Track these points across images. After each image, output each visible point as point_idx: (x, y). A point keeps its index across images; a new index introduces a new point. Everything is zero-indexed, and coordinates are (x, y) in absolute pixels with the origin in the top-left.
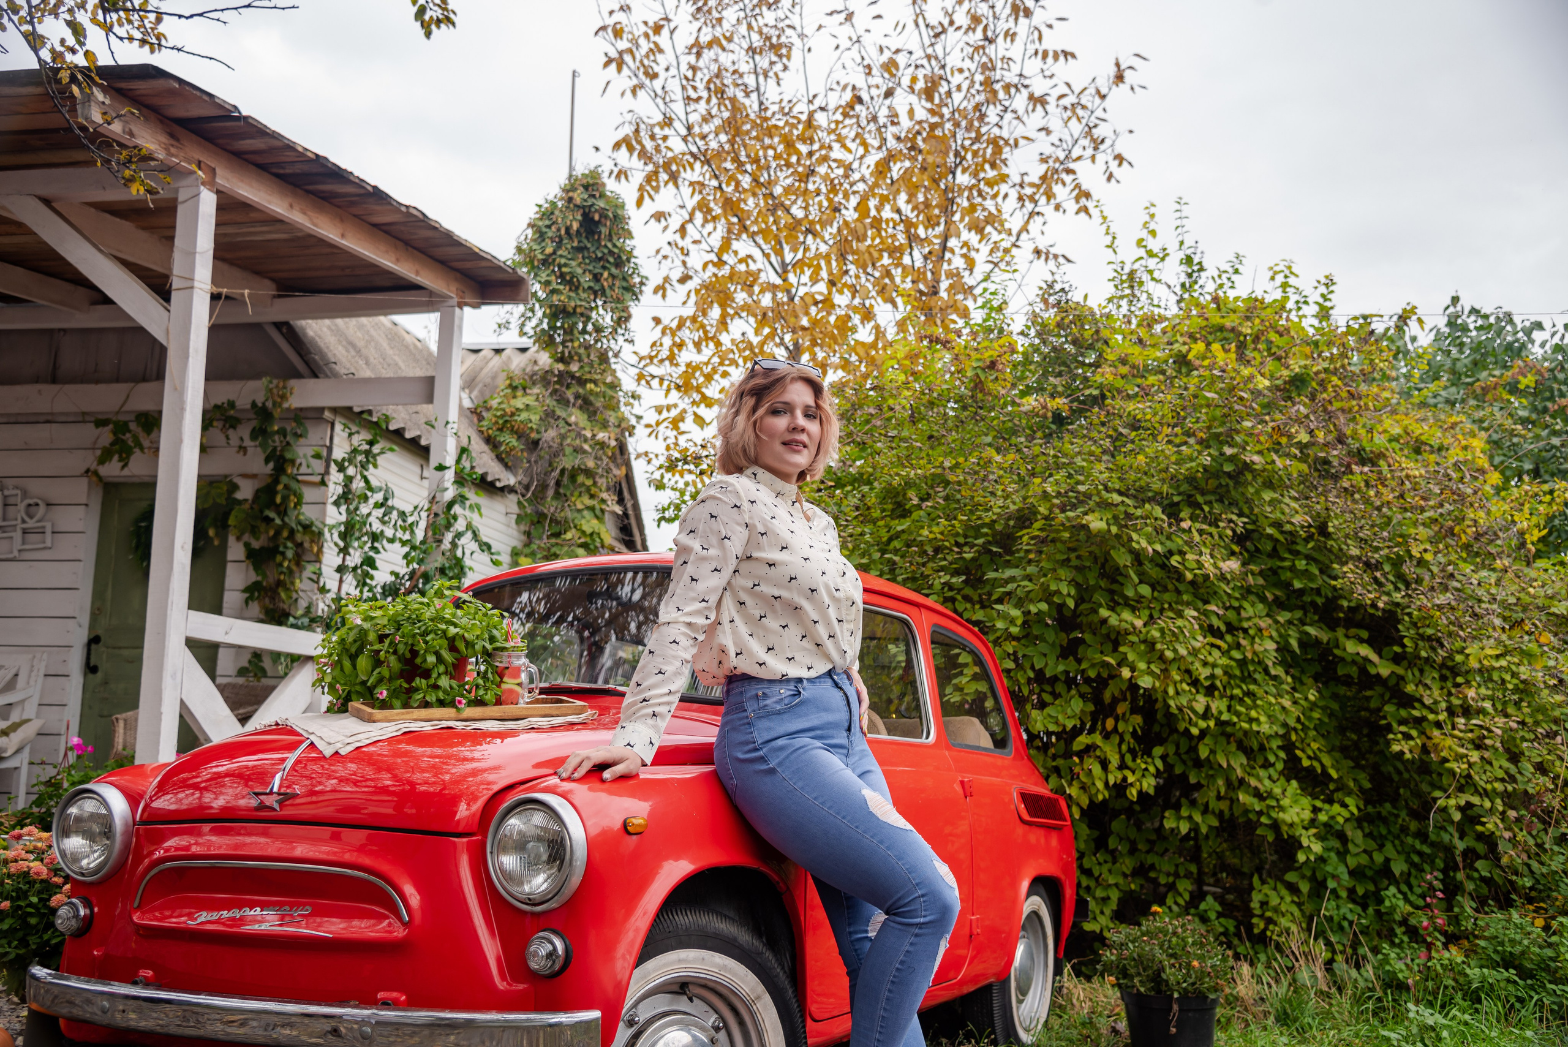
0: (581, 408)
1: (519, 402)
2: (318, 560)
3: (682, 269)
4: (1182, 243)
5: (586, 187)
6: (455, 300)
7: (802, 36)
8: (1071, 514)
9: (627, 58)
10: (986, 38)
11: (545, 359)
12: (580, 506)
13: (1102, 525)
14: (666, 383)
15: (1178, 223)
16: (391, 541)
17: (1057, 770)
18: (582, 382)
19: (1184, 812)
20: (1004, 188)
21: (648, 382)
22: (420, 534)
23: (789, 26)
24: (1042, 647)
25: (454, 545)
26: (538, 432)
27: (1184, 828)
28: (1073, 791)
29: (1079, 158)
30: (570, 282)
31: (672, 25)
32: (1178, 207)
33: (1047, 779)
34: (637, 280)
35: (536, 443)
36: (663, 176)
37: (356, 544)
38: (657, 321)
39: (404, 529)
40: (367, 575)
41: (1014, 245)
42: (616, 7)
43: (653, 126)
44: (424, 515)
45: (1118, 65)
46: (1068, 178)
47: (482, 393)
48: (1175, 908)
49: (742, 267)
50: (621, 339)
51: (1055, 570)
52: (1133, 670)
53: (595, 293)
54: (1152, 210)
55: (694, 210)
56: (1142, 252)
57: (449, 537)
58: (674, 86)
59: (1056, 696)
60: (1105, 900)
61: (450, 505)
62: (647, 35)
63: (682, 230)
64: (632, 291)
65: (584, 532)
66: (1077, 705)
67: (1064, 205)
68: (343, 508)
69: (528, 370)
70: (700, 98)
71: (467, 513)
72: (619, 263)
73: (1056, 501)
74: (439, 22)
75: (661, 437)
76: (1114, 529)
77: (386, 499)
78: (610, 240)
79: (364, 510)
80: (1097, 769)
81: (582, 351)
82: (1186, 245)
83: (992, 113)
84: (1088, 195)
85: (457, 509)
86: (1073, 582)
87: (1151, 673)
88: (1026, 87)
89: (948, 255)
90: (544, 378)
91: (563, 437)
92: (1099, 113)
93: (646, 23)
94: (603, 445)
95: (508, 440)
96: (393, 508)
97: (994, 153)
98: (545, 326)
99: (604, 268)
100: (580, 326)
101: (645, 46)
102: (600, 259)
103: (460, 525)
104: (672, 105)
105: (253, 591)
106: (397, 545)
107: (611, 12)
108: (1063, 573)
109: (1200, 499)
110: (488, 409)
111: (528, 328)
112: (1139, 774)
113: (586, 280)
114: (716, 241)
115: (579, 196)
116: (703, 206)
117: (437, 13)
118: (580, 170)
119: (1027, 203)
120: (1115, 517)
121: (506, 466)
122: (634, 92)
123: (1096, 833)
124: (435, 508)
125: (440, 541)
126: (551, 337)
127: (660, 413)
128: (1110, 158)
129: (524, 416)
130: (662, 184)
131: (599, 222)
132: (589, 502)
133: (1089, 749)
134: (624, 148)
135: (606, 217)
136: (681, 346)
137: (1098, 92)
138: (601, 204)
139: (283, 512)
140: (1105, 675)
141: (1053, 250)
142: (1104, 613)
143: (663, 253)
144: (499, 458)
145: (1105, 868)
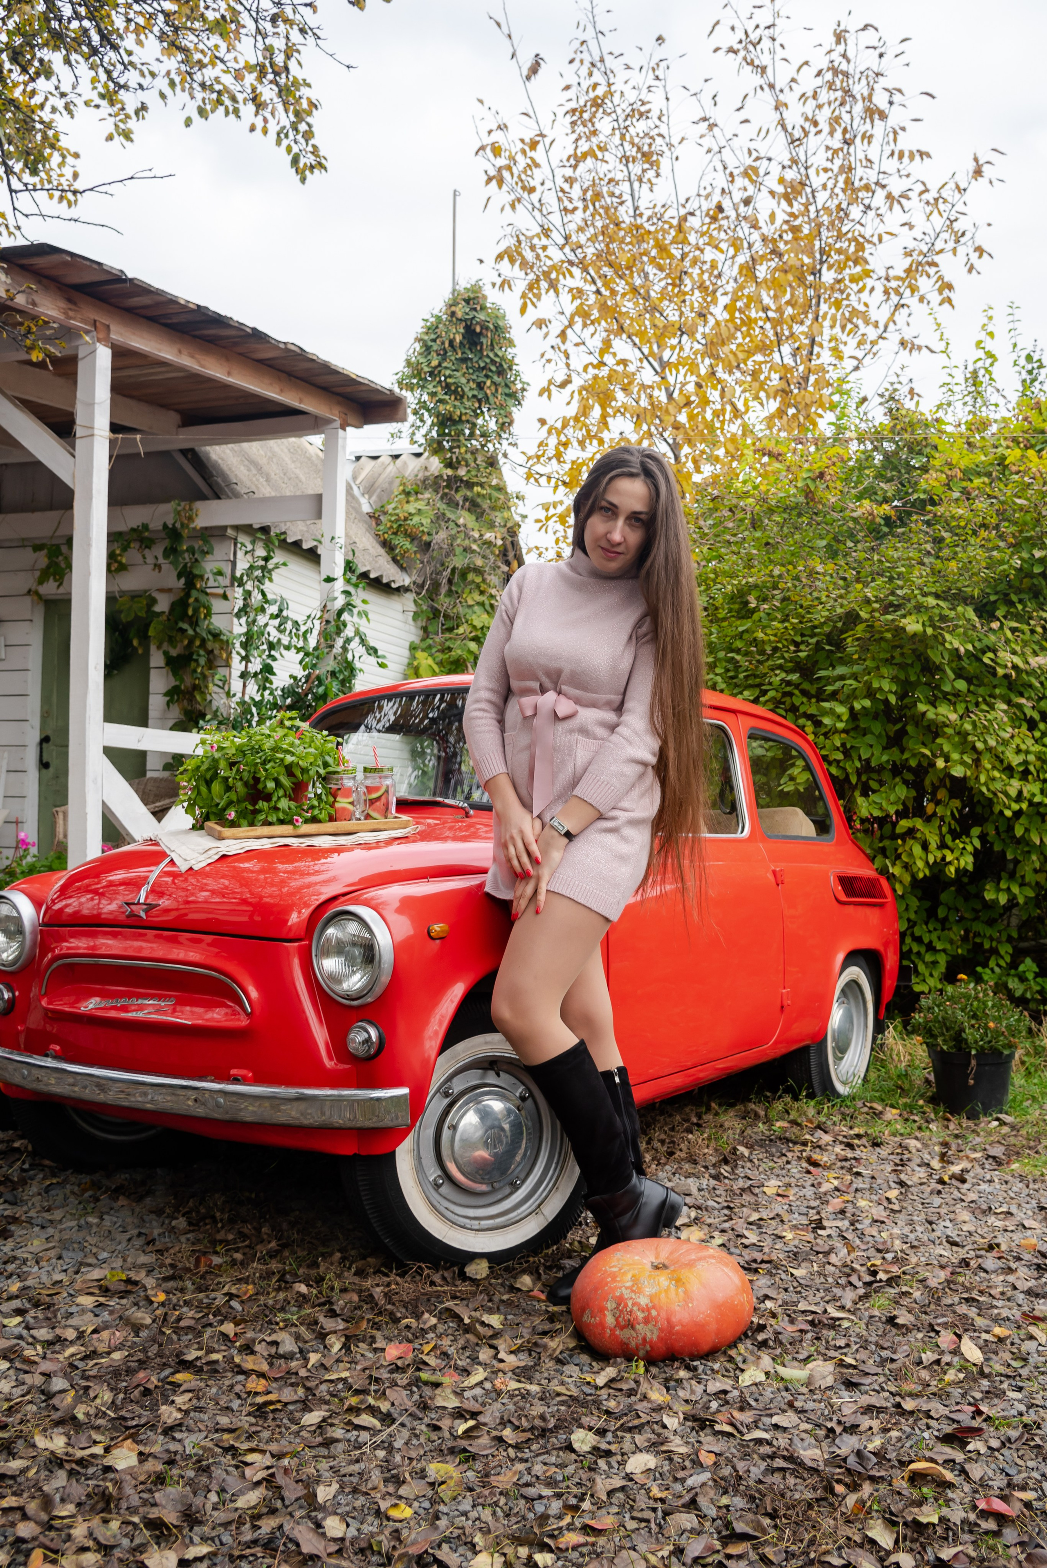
0: (469, 510)
1: (411, 508)
2: (228, 665)
3: (566, 371)
4: (1015, 345)
5: (467, 301)
6: (337, 424)
7: (670, 145)
8: (890, 617)
9: (506, 174)
10: (846, 142)
11: (435, 465)
12: (470, 602)
13: (918, 628)
14: (553, 481)
15: (1011, 326)
16: (287, 648)
17: (883, 851)
18: (470, 485)
19: (1003, 885)
20: (869, 282)
21: (536, 480)
22: (312, 642)
23: (660, 135)
24: (869, 739)
25: (345, 649)
26: (429, 534)
27: (1003, 899)
28: (896, 870)
29: (941, 251)
30: (455, 392)
31: (548, 141)
32: (1010, 311)
33: (872, 860)
34: (519, 386)
35: (428, 544)
36: (544, 285)
37: (255, 653)
38: (543, 422)
39: (297, 636)
40: (267, 680)
41: (880, 337)
42: (494, 127)
43: (532, 238)
44: (317, 623)
45: (976, 160)
46: (932, 270)
47: (380, 497)
48: (997, 970)
49: (620, 368)
50: (505, 442)
51: (878, 668)
52: (947, 760)
53: (480, 401)
54: (990, 313)
55: (572, 316)
56: (981, 354)
57: (339, 642)
58: (551, 199)
59: (881, 783)
60: (935, 963)
61: (340, 613)
62: (524, 152)
63: (563, 335)
64: (515, 397)
65: (474, 627)
66: (902, 792)
67: (928, 296)
68: (243, 620)
69: (421, 476)
70: (575, 209)
71: (356, 619)
72: (501, 372)
73: (876, 606)
74: (312, 167)
75: (550, 530)
76: (929, 631)
77: (281, 611)
78: (492, 350)
79: (262, 620)
80: (917, 850)
81: (468, 456)
82: (1019, 347)
83: (855, 212)
84: (950, 287)
85: (345, 616)
86: (894, 679)
87: (963, 763)
88: (884, 187)
89: (816, 349)
90: (434, 483)
91: (453, 538)
92: (960, 207)
93: (522, 141)
94: (489, 543)
95: (403, 543)
96: (287, 618)
97: (857, 251)
98: (434, 434)
99: (487, 376)
100: (467, 432)
101: (522, 161)
102: (483, 368)
103: (349, 632)
104: (550, 217)
105: (173, 695)
106: (293, 650)
107: (490, 132)
108: (884, 671)
109: (1014, 598)
110: (385, 513)
111: (419, 437)
112: (957, 853)
113: (469, 389)
114: (596, 343)
115: (461, 310)
116: (583, 313)
117: (311, 159)
118: (463, 284)
119: (893, 295)
120: (931, 619)
121: (402, 568)
122: (513, 206)
123: (927, 904)
124: (326, 616)
125: (332, 647)
126: (440, 443)
127: (547, 510)
128: (971, 250)
129: (416, 520)
130: (543, 292)
131: (481, 333)
132: (479, 598)
133: (911, 832)
134: (506, 259)
135: (487, 328)
136: (565, 445)
137: (958, 187)
138: (482, 316)
139: (194, 622)
140: (925, 764)
141: (916, 342)
142: (922, 707)
143: (547, 357)
144: (394, 560)
145: (934, 936)
